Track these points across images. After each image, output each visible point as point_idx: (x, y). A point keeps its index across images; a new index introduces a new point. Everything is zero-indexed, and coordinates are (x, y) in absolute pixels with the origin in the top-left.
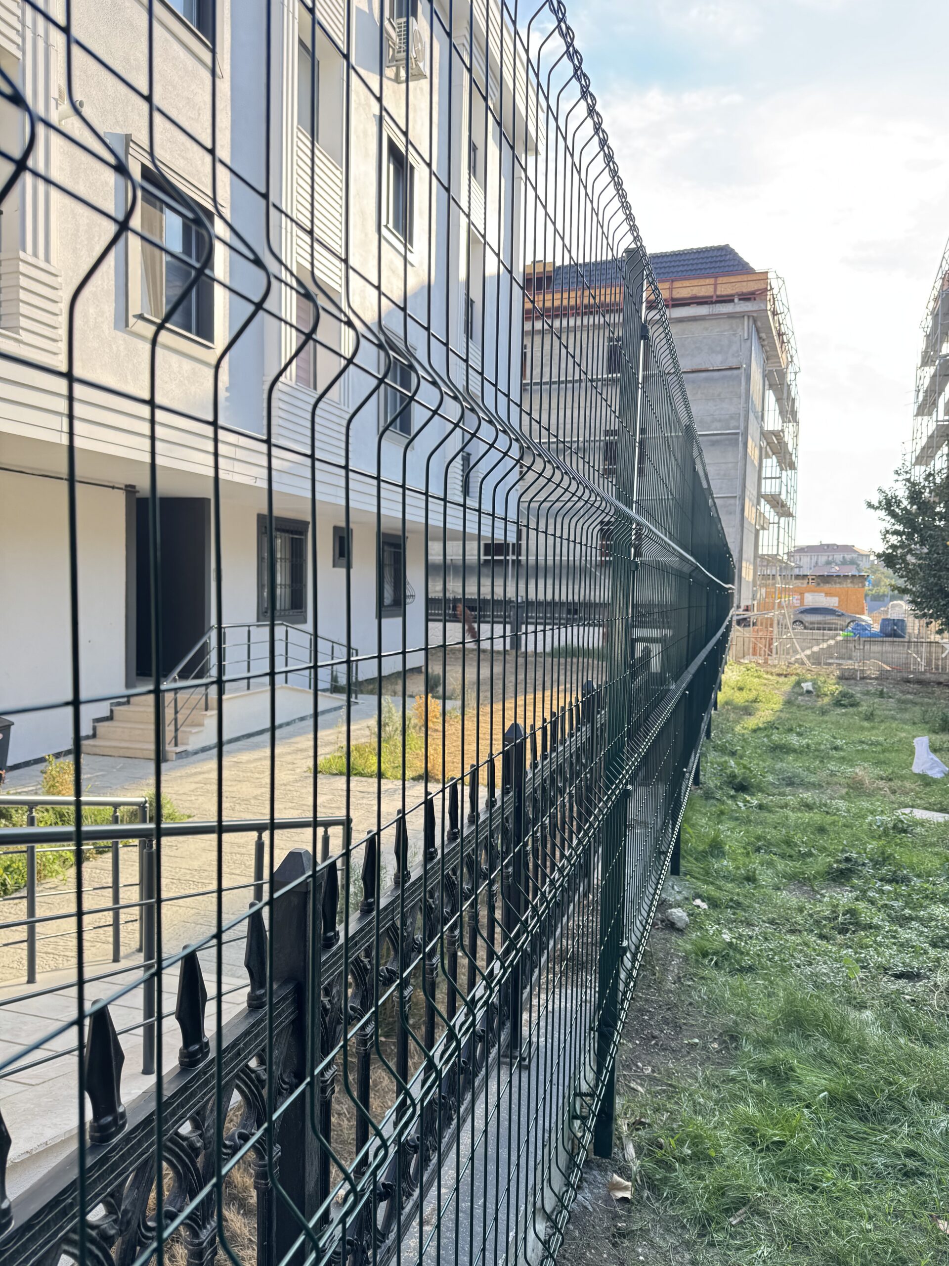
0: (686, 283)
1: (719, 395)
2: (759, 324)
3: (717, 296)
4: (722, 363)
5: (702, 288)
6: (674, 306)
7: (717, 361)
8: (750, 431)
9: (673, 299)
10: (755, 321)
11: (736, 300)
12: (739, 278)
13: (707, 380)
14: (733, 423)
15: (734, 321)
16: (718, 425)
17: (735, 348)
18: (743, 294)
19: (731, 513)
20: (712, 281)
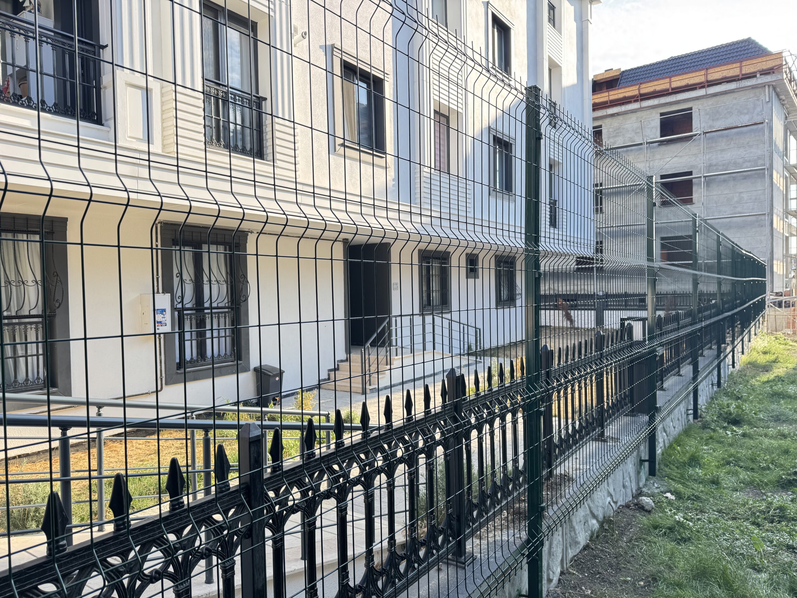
0: (718, 69)
1: (748, 143)
2: (778, 90)
3: (743, 75)
4: (749, 120)
5: (732, 70)
6: (709, 86)
7: (745, 119)
8: (775, 166)
9: (708, 81)
10: (774, 88)
11: (758, 75)
12: (760, 60)
13: (737, 134)
14: (760, 162)
15: (757, 91)
16: (749, 164)
17: (759, 109)
18: (763, 70)
19: (762, 226)
20: (738, 65)
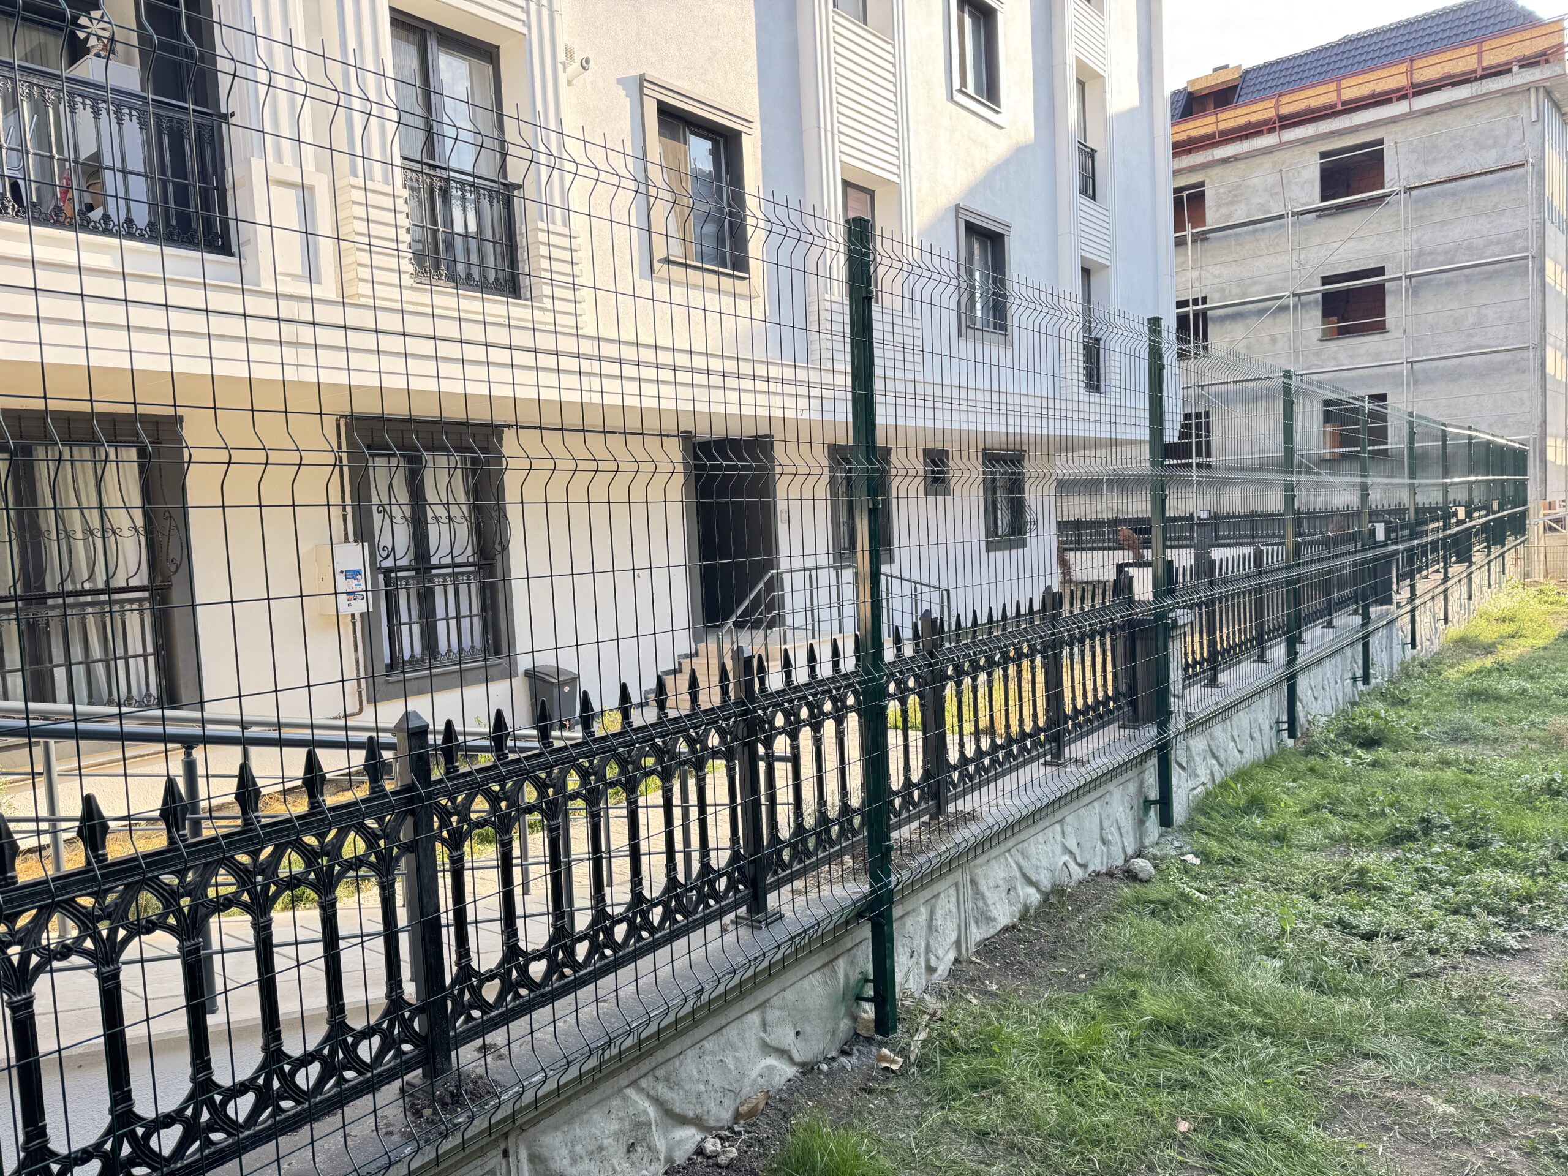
1: (1495, 207)
2: (1557, 96)
3: (1483, 69)
4: (1497, 161)
7: (1490, 159)
8: (1550, 249)
9: (1413, 85)
10: (1549, 93)
11: (1515, 69)
13: (1474, 188)
14: (1520, 243)
15: (1514, 99)
16: (1497, 249)
17: (1517, 137)
19: (1524, 372)
20: (1474, 49)
